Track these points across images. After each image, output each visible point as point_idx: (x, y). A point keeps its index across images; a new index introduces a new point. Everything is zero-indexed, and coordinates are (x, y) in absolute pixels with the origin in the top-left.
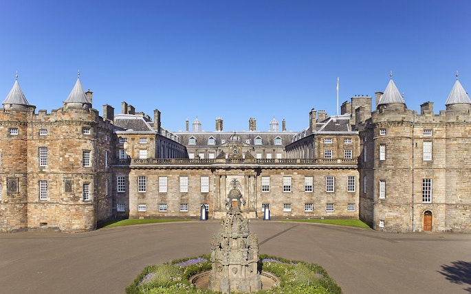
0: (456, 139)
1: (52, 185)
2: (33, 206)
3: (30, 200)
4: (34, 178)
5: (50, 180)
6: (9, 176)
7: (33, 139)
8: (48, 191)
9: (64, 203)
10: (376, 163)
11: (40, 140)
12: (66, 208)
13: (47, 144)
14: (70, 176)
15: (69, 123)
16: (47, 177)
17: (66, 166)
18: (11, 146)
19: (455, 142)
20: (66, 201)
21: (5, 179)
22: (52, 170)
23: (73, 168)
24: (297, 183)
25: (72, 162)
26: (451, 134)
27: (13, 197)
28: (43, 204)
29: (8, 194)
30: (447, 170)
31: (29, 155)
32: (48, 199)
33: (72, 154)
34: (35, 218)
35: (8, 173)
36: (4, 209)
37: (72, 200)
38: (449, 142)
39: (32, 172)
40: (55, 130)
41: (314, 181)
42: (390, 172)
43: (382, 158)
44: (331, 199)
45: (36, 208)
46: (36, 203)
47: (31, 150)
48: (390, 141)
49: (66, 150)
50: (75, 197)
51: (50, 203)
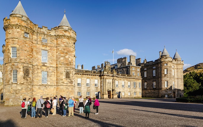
0: (180, 69)
1: (51, 74)
2: (37, 87)
3: (35, 83)
4: (38, 69)
5: (50, 71)
6: (25, 65)
7: (37, 44)
8: (49, 78)
9: (64, 84)
10: (163, 75)
11: (43, 46)
12: (66, 88)
13: (48, 48)
14: (69, 68)
15: (69, 38)
16: (48, 69)
17: (66, 63)
18: (26, 45)
19: (180, 70)
20: (66, 84)
21: (21, 67)
22: (51, 65)
23: (71, 65)
24: (126, 84)
25: (70, 61)
26: (178, 67)
27: (27, 80)
28: (45, 86)
29: (24, 78)
30: (177, 79)
31: (35, 53)
32: (49, 83)
33: (70, 56)
34: (38, 96)
35: (24, 63)
36: (20, 88)
37: (70, 83)
38: (178, 70)
39: (37, 65)
40: (53, 41)
41: (130, 83)
42: (169, 78)
43: (165, 73)
44: (135, 91)
45: (39, 88)
46: (40, 85)
47: (36, 51)
48: (169, 68)
49: (66, 53)
50: (71, 81)
51: (50, 85)
